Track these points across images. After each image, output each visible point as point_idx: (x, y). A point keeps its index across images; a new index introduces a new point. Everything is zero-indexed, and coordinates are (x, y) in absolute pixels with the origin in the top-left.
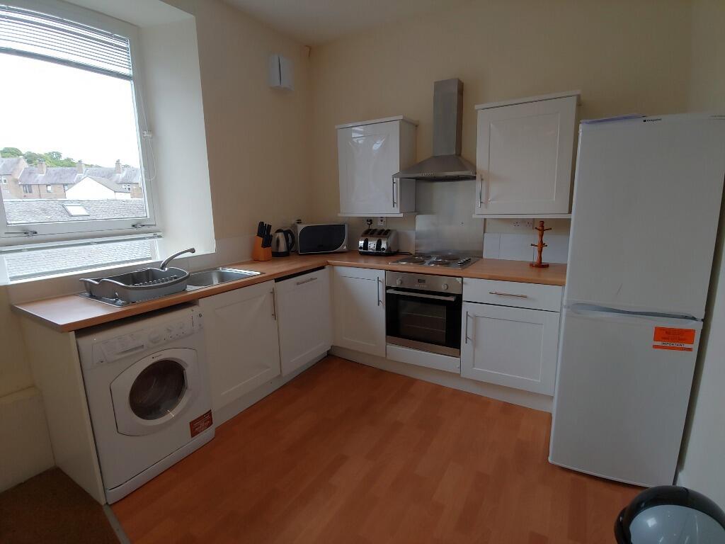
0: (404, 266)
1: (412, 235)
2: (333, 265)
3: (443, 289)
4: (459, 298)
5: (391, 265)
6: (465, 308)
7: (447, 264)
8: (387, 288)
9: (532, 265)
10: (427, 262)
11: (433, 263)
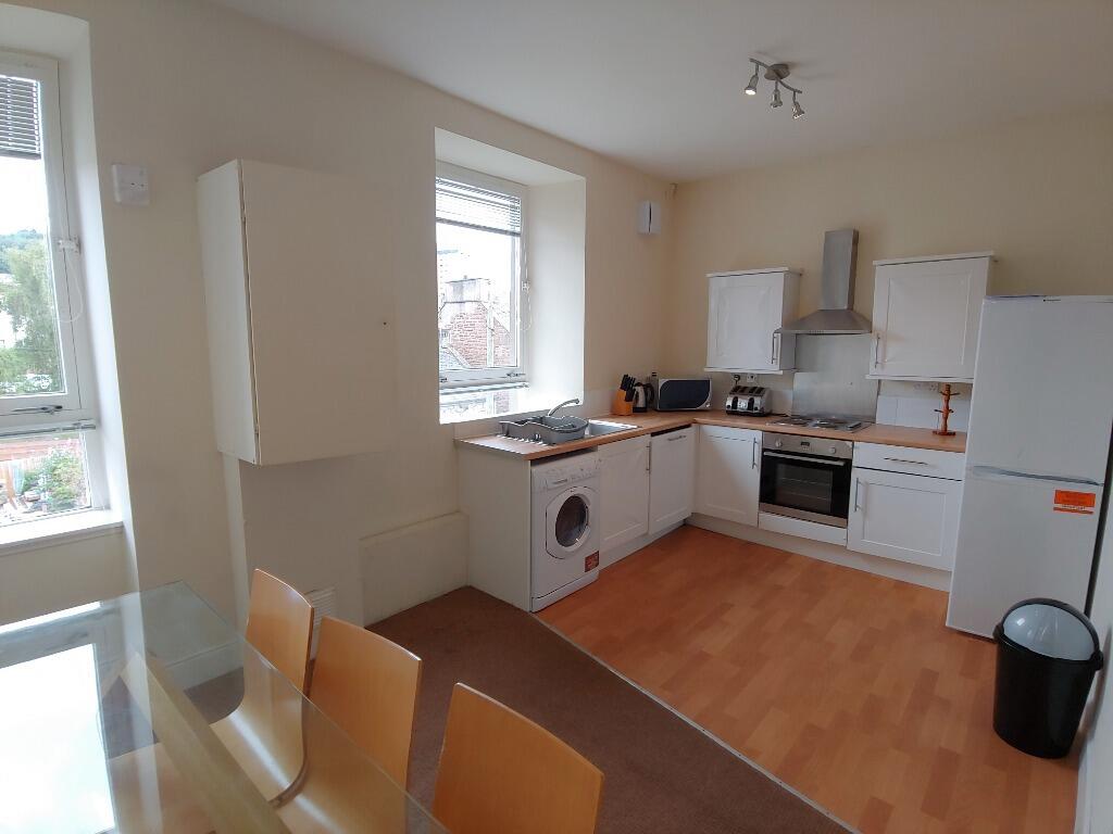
0: (782, 427)
1: (790, 395)
2: (700, 424)
3: (829, 453)
4: (848, 462)
5: (769, 426)
6: (855, 474)
7: (835, 427)
8: (764, 450)
9: (935, 432)
10: (811, 424)
11: (817, 425)
